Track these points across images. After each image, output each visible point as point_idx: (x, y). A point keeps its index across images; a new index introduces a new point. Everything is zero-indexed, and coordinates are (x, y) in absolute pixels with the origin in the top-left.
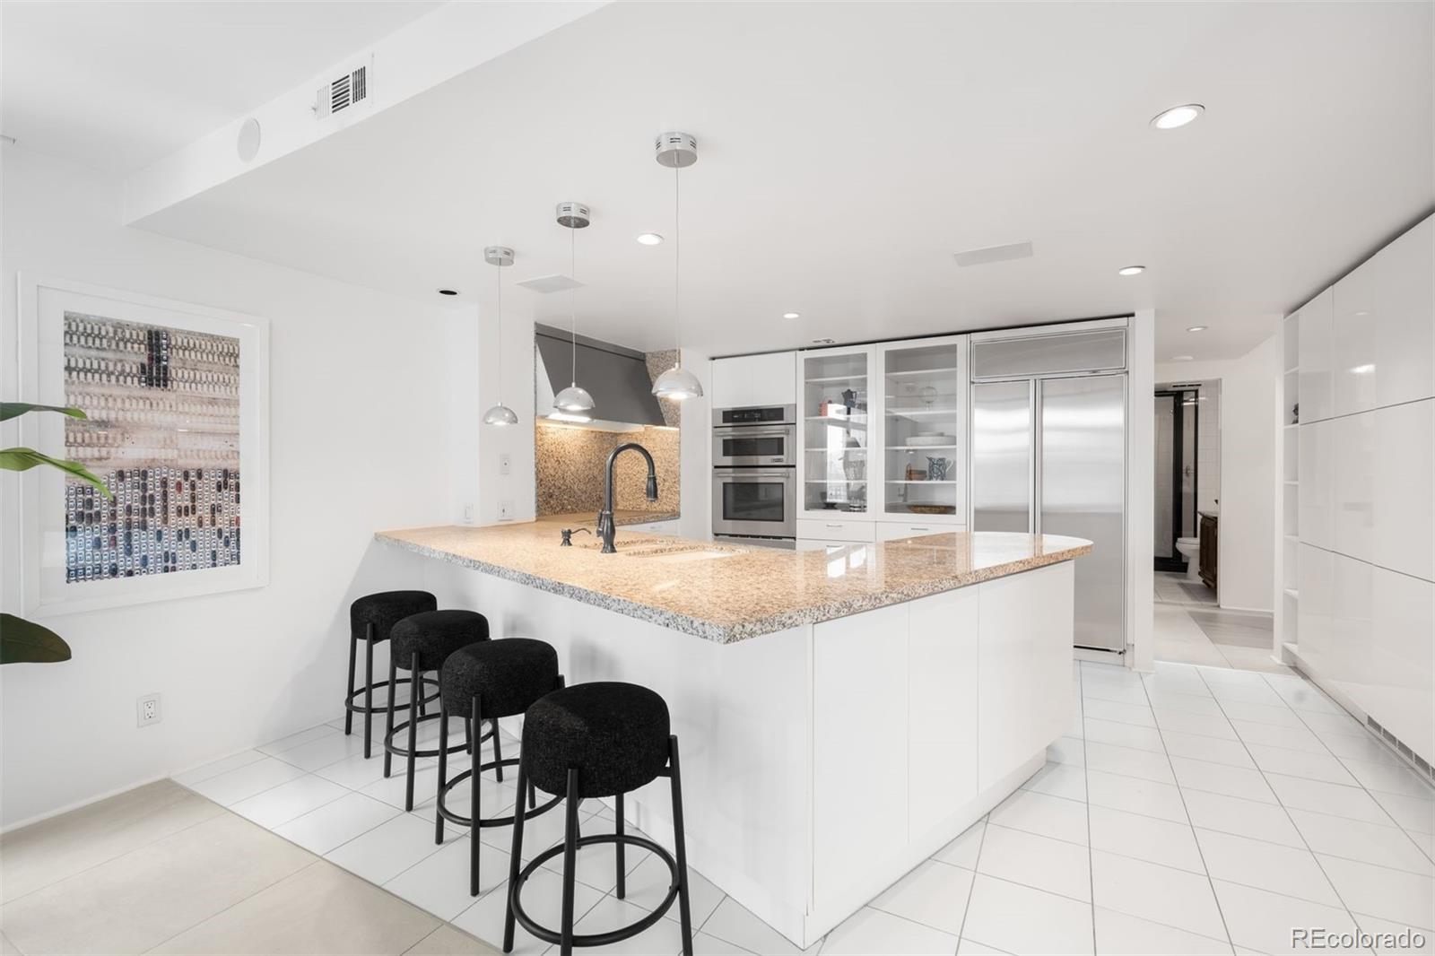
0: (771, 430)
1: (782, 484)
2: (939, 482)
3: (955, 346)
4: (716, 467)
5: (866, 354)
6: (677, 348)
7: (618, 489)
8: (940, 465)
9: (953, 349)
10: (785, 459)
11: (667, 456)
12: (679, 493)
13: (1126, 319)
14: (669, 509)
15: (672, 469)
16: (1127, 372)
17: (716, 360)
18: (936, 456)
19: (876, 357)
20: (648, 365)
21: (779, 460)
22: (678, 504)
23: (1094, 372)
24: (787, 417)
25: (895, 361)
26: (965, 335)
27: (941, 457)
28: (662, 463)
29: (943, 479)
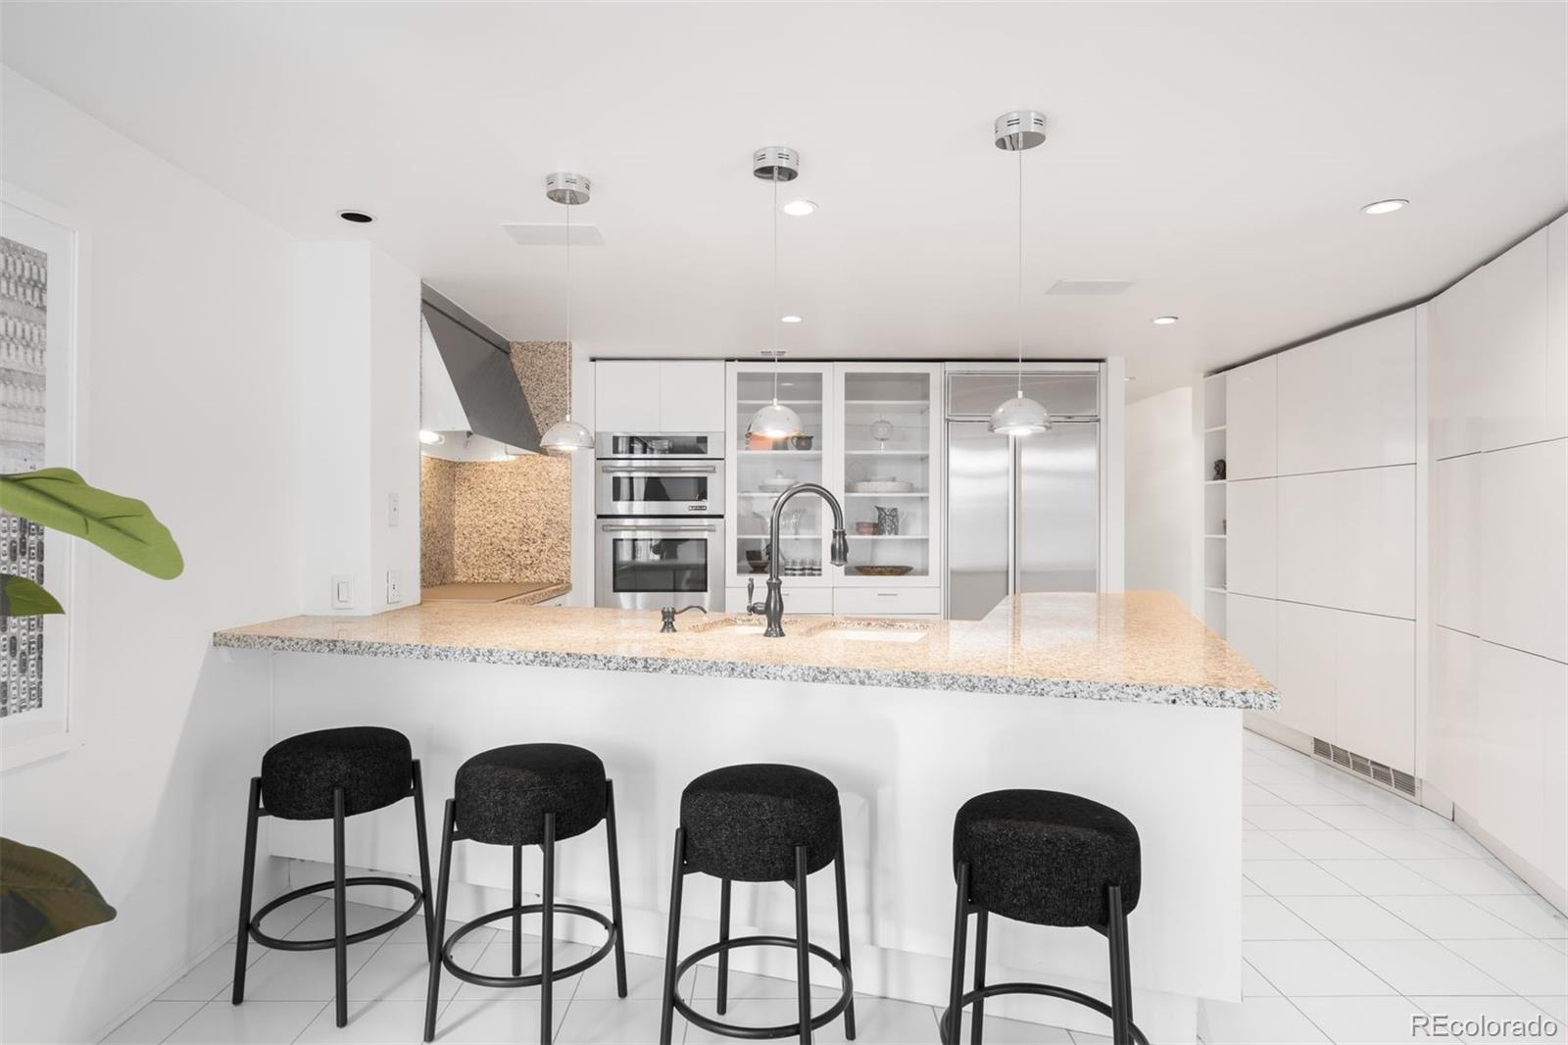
0: (688, 466)
1: (706, 540)
2: (892, 537)
3: (928, 375)
4: (600, 517)
5: (821, 374)
6: (567, 341)
7: (457, 550)
8: (894, 517)
9: (925, 378)
10: (711, 505)
11: (549, 500)
12: (569, 554)
13: (1097, 364)
14: (553, 578)
15: (559, 519)
16: (1098, 421)
17: (598, 363)
18: (887, 506)
19: (833, 379)
20: (513, 360)
21: (701, 508)
22: (568, 572)
23: (1070, 417)
24: (712, 450)
25: (856, 387)
26: (939, 364)
27: (893, 507)
28: (539, 510)
29: (896, 534)
